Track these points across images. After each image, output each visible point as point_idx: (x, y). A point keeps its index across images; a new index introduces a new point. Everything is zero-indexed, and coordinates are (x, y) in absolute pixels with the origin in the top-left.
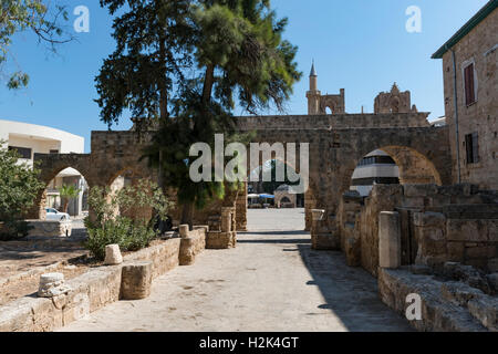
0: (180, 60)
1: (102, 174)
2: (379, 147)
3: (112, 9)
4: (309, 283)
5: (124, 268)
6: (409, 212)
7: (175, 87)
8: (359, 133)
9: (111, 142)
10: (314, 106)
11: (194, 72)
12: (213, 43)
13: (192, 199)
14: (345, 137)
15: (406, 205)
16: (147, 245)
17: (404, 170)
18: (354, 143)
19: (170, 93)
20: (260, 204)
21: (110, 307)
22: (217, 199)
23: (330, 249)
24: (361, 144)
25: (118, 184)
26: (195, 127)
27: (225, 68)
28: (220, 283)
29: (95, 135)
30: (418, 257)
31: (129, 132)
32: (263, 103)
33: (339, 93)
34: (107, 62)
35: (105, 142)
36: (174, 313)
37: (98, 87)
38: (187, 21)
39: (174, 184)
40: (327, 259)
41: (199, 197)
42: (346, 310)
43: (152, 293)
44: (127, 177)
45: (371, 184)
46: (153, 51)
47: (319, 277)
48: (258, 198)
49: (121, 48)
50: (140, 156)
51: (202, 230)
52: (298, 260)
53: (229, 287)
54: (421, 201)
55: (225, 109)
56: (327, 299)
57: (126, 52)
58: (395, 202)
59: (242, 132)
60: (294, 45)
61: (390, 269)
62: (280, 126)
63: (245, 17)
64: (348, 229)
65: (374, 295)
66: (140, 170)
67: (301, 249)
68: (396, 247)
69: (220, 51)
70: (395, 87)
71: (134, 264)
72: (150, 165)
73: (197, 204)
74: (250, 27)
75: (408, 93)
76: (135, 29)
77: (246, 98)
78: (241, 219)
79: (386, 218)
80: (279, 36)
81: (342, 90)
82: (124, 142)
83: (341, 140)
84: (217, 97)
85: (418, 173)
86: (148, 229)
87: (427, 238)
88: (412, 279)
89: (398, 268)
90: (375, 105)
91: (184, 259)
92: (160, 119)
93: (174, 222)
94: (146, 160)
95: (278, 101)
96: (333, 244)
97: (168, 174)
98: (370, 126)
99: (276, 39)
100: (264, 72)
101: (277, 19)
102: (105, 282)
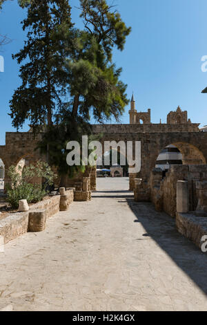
0: (59, 91)
1: (12, 157)
2: (172, 143)
3: (19, 61)
4: (135, 221)
5: (30, 214)
6: (192, 181)
7: (56, 107)
8: (161, 135)
9: (18, 139)
10: (133, 119)
11: (67, 98)
12: (79, 82)
13: (67, 173)
14: (153, 137)
15: (191, 177)
16: (42, 200)
17: (185, 156)
18: (158, 140)
19: (53, 110)
20: (102, 174)
21: (23, 237)
22: (81, 172)
23: (145, 201)
24: (162, 141)
25: (22, 163)
26: (68, 130)
27: (85, 97)
28: (84, 222)
29: (8, 134)
30: (198, 207)
31: (28, 133)
32: (108, 117)
33: (147, 111)
34: (16, 92)
35: (14, 139)
36: (60, 240)
37: (11, 106)
38: (63, 68)
39: (55, 163)
40: (144, 207)
41: (70, 171)
42: (159, 237)
43: (46, 228)
44: (26, 159)
45: (166, 163)
46: (44, 85)
47: (141, 218)
48: (101, 171)
49: (24, 84)
50: (35, 147)
51: (72, 190)
52: (127, 207)
53: (90, 224)
54: (198, 174)
55: (85, 120)
56: (147, 231)
57: (27, 86)
58: (184, 175)
59: (94, 134)
60: (125, 84)
61: (183, 213)
62: (116, 130)
63: (98, 67)
64: (155, 190)
65: (173, 228)
66: (35, 155)
67: (129, 202)
68: (186, 201)
69: (84, 87)
70: (179, 108)
71: (36, 211)
72: (41, 152)
73: (70, 175)
74: (101, 73)
75: (186, 112)
76: (33, 73)
77: (97, 114)
78: (93, 184)
79: (180, 184)
80: (117, 79)
81: (149, 110)
82: (25, 139)
83: (151, 139)
84: (81, 113)
85: (193, 158)
86: (42, 190)
87: (204, 196)
88: (196, 219)
89: (187, 213)
90: (168, 119)
91: (63, 207)
92: (47, 126)
93: (56, 186)
94: (39, 150)
95: (116, 116)
96: (147, 198)
97: (52, 158)
98: (166, 131)
99: (115, 80)
100: (109, 99)
101: (116, 69)
102: (20, 222)
